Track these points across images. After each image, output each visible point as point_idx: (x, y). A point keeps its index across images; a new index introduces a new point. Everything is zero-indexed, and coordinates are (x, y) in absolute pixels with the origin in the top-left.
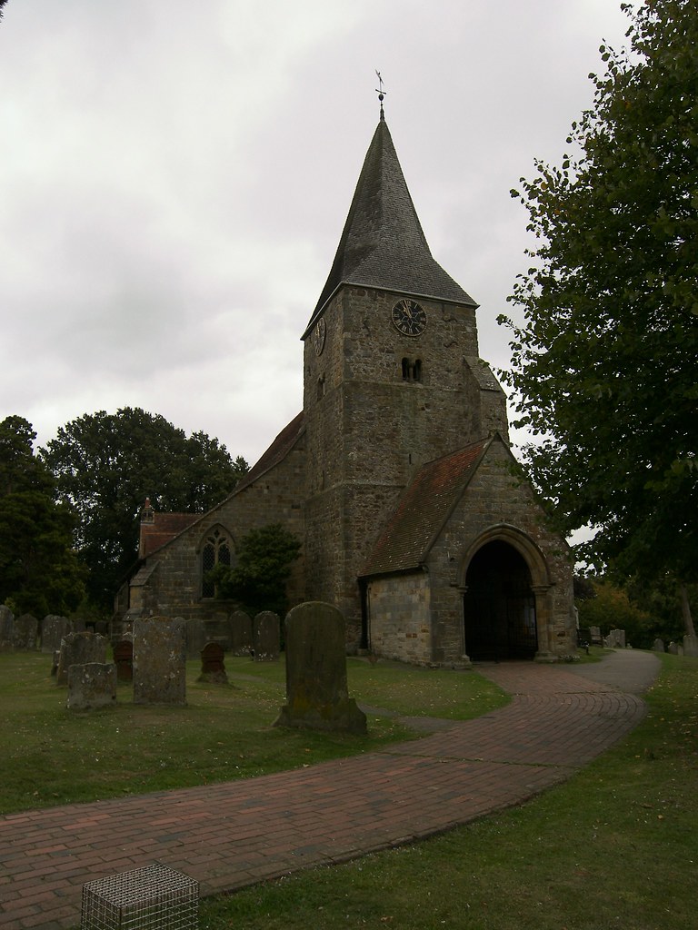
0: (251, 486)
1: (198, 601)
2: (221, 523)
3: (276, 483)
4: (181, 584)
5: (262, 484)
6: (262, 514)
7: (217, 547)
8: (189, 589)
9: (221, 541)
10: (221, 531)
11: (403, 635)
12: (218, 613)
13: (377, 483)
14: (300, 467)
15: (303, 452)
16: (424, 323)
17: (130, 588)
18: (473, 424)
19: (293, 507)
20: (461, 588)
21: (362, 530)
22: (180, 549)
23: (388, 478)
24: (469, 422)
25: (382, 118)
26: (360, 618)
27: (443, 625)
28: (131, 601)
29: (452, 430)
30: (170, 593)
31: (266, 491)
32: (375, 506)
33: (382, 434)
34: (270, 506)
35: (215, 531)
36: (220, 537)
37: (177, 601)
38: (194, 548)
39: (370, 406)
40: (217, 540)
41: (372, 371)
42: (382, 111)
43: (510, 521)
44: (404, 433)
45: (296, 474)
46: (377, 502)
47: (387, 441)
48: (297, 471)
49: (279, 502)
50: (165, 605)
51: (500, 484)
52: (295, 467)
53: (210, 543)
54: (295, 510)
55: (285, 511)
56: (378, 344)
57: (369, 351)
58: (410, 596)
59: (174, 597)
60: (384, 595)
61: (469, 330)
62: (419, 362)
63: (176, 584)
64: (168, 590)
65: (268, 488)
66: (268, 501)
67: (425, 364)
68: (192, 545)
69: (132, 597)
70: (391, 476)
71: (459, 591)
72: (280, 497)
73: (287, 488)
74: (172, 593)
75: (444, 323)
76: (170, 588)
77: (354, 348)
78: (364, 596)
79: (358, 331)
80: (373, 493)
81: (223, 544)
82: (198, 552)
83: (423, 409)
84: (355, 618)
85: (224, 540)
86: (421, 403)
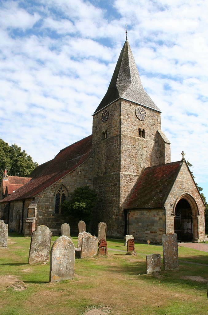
0: (75, 170)
1: (53, 215)
2: (63, 184)
3: (84, 170)
4: (47, 208)
5: (78, 170)
6: (78, 182)
7: (61, 194)
8: (50, 210)
9: (62, 191)
10: (63, 188)
11: (149, 232)
12: (61, 220)
13: (130, 174)
14: (92, 164)
15: (93, 159)
16: (146, 116)
17: (28, 209)
18: (161, 154)
19: (89, 180)
20: (175, 216)
21: (125, 191)
22: (48, 194)
23: (134, 172)
24: (159, 154)
25: (127, 39)
26: (124, 225)
27: (169, 229)
28: (29, 214)
29: (153, 156)
30: (43, 211)
31: (80, 173)
32: (130, 182)
33: (132, 156)
34: (81, 179)
35: (60, 187)
36: (63, 189)
37: (46, 214)
38: (53, 194)
39: (129, 145)
40: (61, 191)
41: (129, 132)
42: (127, 37)
43: (188, 192)
44: (139, 156)
45: (90, 167)
46: (130, 181)
47: (133, 158)
48: (91, 166)
49: (84, 177)
50: (42, 216)
51: (185, 179)
52: (90, 164)
53: (58, 192)
54: (90, 181)
55: (86, 181)
56: (131, 122)
57: (128, 124)
58: (154, 218)
59: (44, 213)
60: (138, 216)
61: (159, 120)
62: (144, 130)
63: (46, 208)
64: (42, 210)
65: (81, 172)
66: (80, 177)
67: (145, 131)
68: (52, 192)
69: (29, 212)
70: (135, 172)
71: (174, 217)
72: (85, 175)
73: (87, 172)
74: (44, 211)
75: (151, 117)
76: (44, 209)
77: (124, 122)
78: (126, 216)
79: (125, 116)
80: (129, 177)
81: (63, 192)
82: (54, 195)
83: (145, 148)
84: (123, 224)
85: (64, 191)
86: (145, 145)
